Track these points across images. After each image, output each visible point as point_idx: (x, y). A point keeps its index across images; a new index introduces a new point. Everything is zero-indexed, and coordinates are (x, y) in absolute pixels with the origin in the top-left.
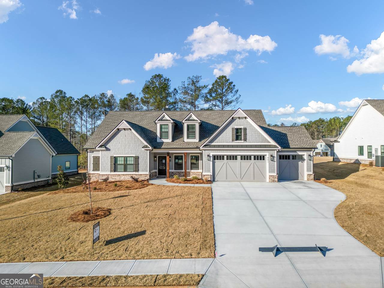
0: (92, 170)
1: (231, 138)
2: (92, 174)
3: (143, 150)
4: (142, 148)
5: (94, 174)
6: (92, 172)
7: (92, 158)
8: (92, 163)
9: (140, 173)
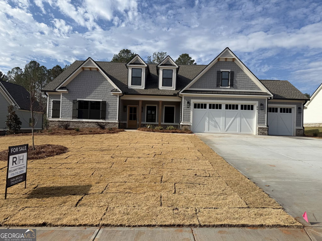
0: (51, 116)
1: (216, 83)
2: (51, 121)
3: (112, 94)
4: (111, 91)
5: (53, 121)
6: (51, 119)
7: (52, 103)
8: (52, 108)
9: (107, 121)
